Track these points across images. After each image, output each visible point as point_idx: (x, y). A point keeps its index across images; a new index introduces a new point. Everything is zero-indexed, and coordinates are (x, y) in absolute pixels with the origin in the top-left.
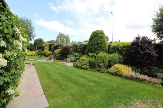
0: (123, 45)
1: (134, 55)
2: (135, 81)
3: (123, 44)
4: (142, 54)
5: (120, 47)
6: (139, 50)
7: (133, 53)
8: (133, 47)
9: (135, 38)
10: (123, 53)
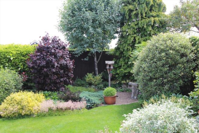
0: (18, 51)
1: (45, 70)
2: (56, 115)
3: (16, 48)
4: (57, 66)
5: (11, 55)
6: (52, 60)
7: (44, 67)
8: (42, 56)
9: (41, 38)
10: (19, 68)
